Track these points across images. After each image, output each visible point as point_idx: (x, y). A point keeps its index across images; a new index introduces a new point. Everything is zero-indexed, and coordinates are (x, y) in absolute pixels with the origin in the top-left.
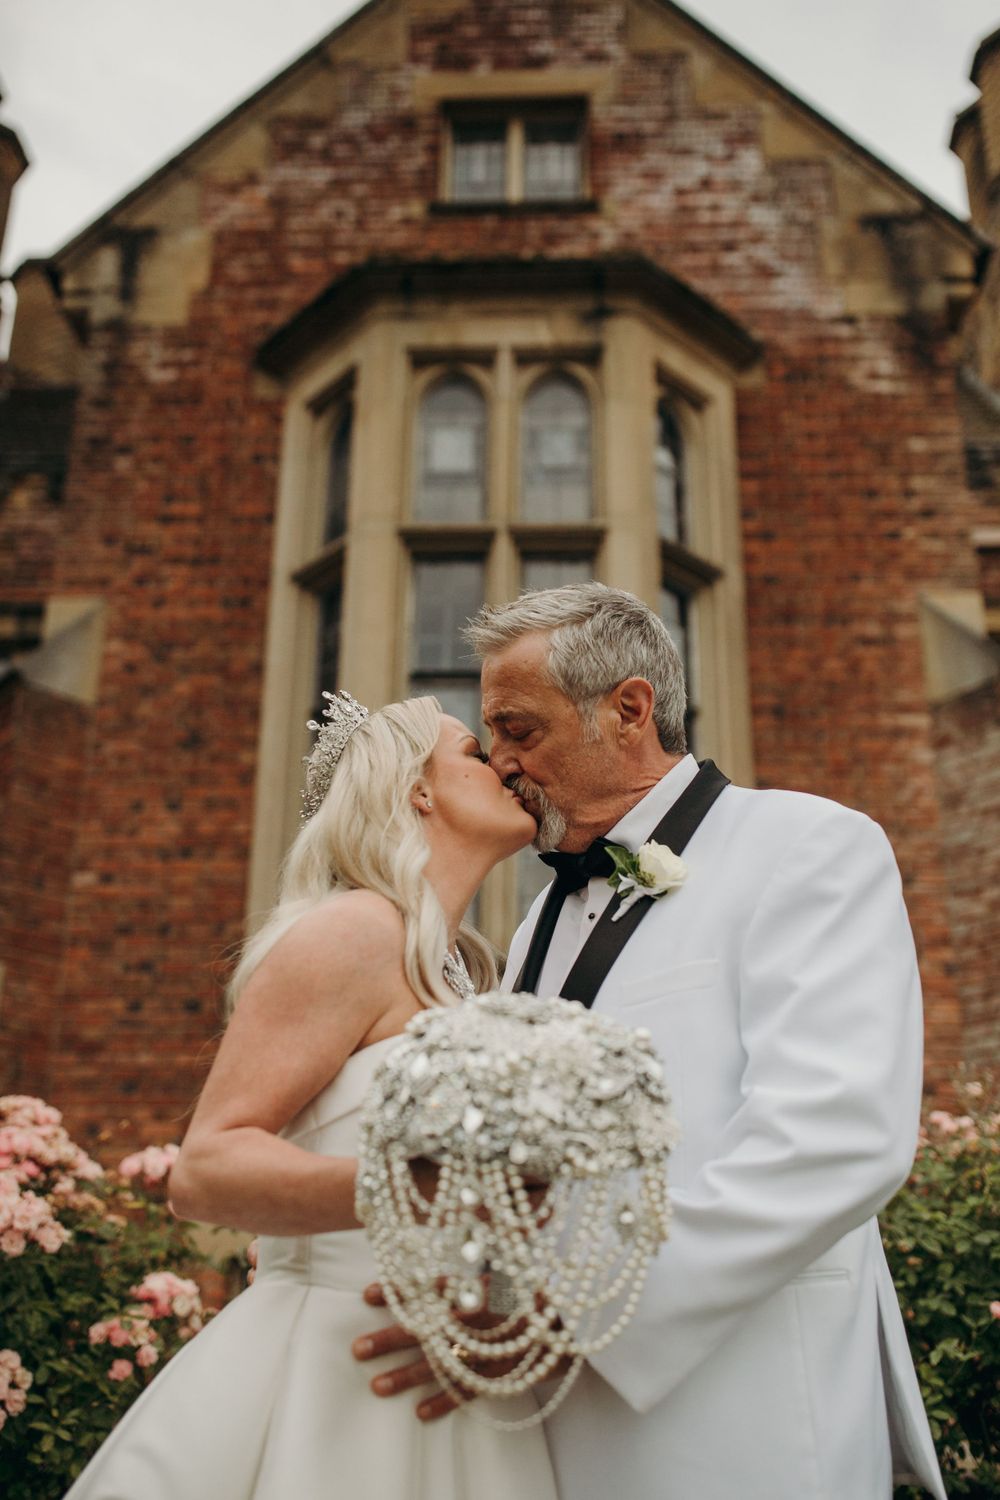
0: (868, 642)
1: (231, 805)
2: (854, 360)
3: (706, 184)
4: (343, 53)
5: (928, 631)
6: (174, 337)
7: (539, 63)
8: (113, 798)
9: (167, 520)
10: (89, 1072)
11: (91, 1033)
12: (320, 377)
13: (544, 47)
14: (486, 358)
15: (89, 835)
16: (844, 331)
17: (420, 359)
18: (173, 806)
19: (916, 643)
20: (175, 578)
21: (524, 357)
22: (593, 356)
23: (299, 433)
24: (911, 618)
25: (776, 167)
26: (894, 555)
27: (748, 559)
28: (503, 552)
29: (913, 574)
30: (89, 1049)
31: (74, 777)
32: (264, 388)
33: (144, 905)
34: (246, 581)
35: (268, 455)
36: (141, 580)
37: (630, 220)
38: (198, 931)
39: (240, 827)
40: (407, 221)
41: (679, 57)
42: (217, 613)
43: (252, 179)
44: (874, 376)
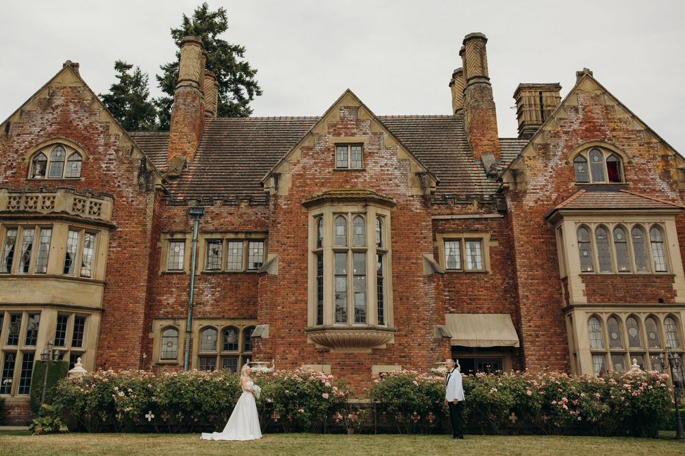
0: (413, 263)
1: (303, 294)
2: (413, 205)
3: (386, 164)
4: (314, 132)
5: (423, 261)
6: (286, 198)
7: (353, 135)
8: (283, 293)
9: (288, 238)
10: (283, 342)
11: (283, 335)
12: (316, 212)
13: (355, 131)
14: (347, 214)
15: (280, 300)
16: (411, 198)
17: (334, 214)
18: (293, 294)
19: (421, 264)
20: (290, 250)
21: (352, 213)
22: (365, 213)
23: (312, 222)
24: (421, 259)
25: (400, 161)
26: (419, 246)
27: (393, 247)
28: (350, 252)
29: (421, 250)
30: (283, 338)
31: (276, 289)
32: (304, 210)
33: (290, 312)
34: (303, 251)
35: (305, 225)
36: (284, 250)
37: (372, 172)
38: (299, 317)
39: (305, 298)
40: (329, 173)
41: (382, 133)
42: (298, 257)
43: (298, 162)
44: (416, 209)
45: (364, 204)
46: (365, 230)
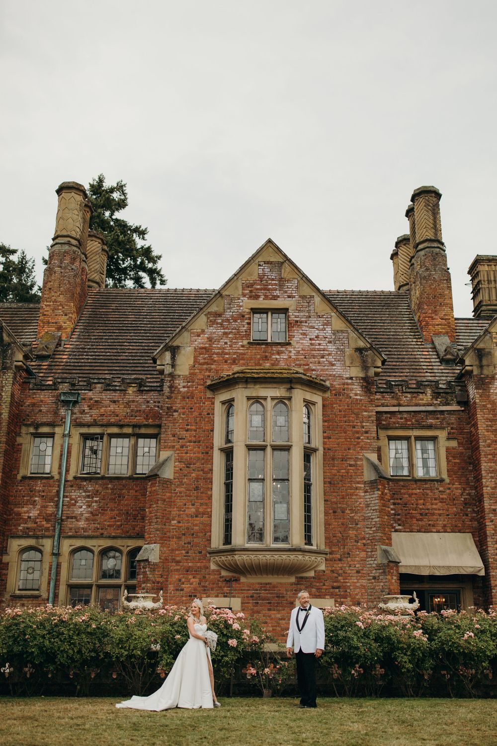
0: (351, 465)
1: (206, 504)
2: (352, 390)
3: (317, 337)
4: (224, 293)
5: (364, 462)
6: (186, 379)
7: (275, 298)
8: (179, 502)
9: (187, 430)
10: (179, 567)
11: (178, 558)
12: (225, 396)
13: (277, 293)
14: (265, 399)
15: (175, 512)
16: (350, 381)
17: (249, 398)
18: (193, 505)
19: (362, 466)
20: (190, 446)
21: (273, 399)
22: (290, 399)
23: (219, 410)
24: (361, 460)
25: (335, 332)
26: (358, 443)
27: (324, 443)
28: (269, 449)
29: (362, 448)
30: (178, 562)
31: (170, 498)
32: (209, 394)
33: (188, 529)
34: (207, 447)
35: (211, 413)
36: (182, 447)
37: (299, 347)
38: (201, 535)
39: (209, 510)
40: (243, 346)
41: (312, 297)
42: (201, 455)
43: (203, 331)
44: (356, 395)
45: (288, 386)
46: (288, 421)
